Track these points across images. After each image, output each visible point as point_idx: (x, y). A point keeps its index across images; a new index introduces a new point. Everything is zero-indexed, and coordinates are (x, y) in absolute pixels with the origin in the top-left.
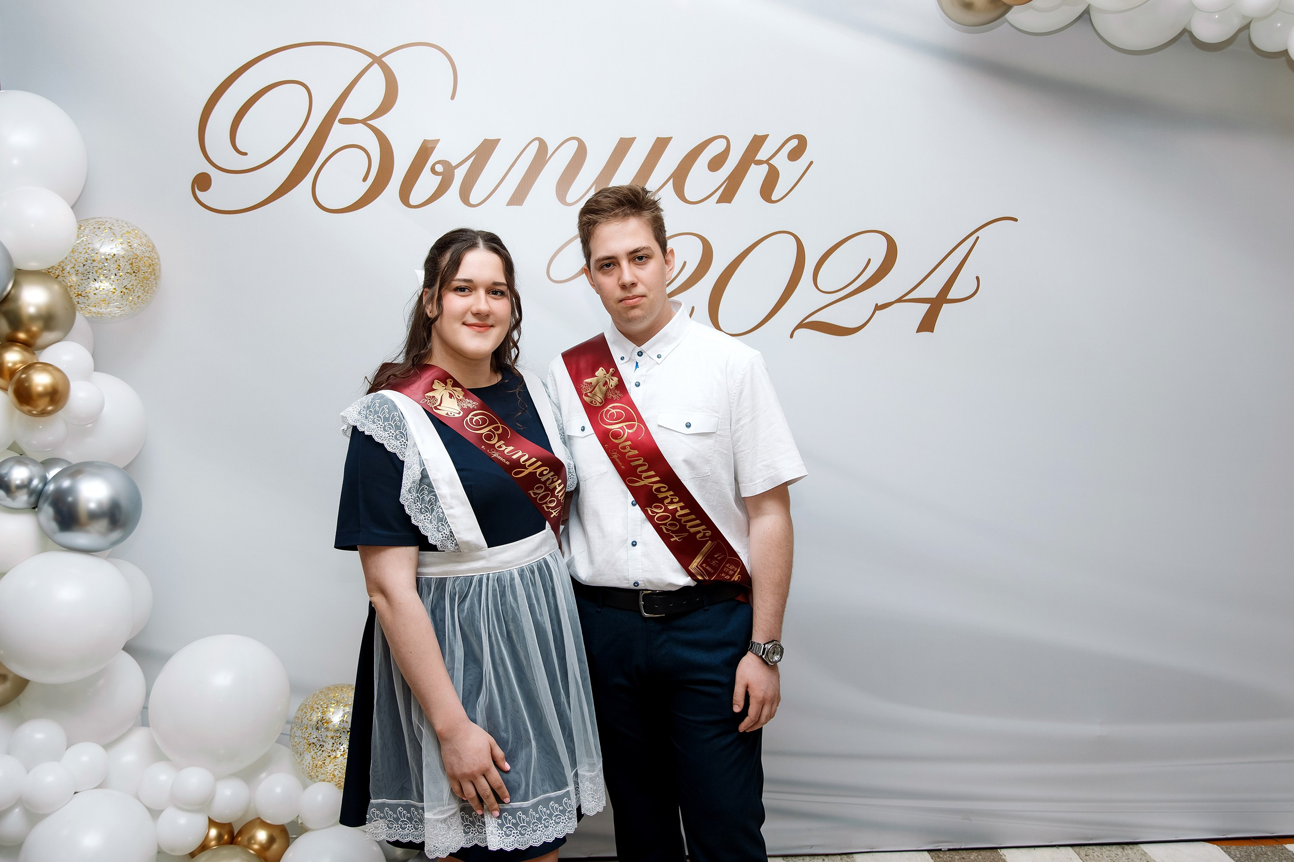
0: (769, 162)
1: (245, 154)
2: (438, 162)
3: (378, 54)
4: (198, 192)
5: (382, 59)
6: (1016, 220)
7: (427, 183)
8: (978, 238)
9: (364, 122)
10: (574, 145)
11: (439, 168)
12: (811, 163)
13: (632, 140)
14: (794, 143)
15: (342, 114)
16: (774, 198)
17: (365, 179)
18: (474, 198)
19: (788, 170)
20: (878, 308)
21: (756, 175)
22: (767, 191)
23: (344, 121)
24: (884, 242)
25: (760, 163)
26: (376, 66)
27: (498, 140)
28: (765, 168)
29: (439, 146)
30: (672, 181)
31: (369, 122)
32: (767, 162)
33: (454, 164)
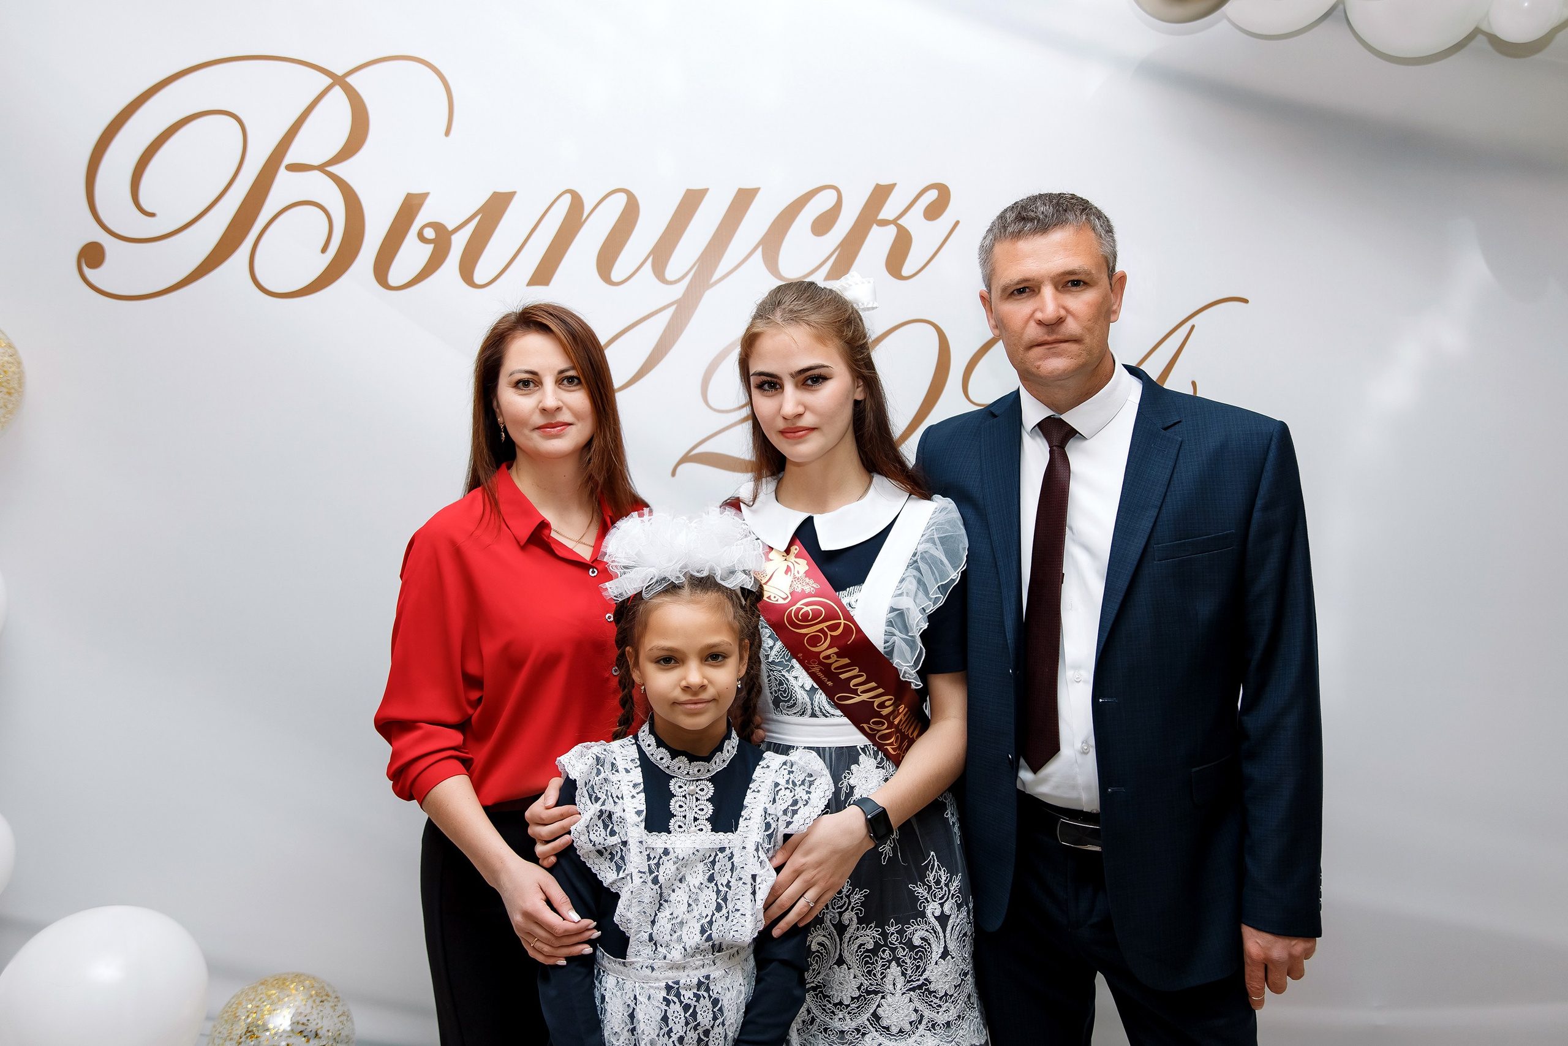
0: (898, 222)
1: (152, 215)
2: (429, 225)
3: (340, 73)
4: (86, 270)
5: (346, 79)
6: (1246, 301)
7: (412, 254)
8: (1193, 327)
9: (321, 168)
10: (621, 200)
11: (430, 233)
12: (957, 223)
13: (704, 192)
14: (933, 195)
15: (290, 158)
16: (905, 272)
17: (324, 250)
18: (480, 276)
19: (925, 234)
21: (880, 240)
22: (895, 262)
23: (294, 168)
25: (884, 223)
26: (337, 89)
27: (515, 193)
28: (892, 231)
29: (428, 202)
30: (760, 249)
31: (329, 169)
32: (894, 222)
33: (450, 228)
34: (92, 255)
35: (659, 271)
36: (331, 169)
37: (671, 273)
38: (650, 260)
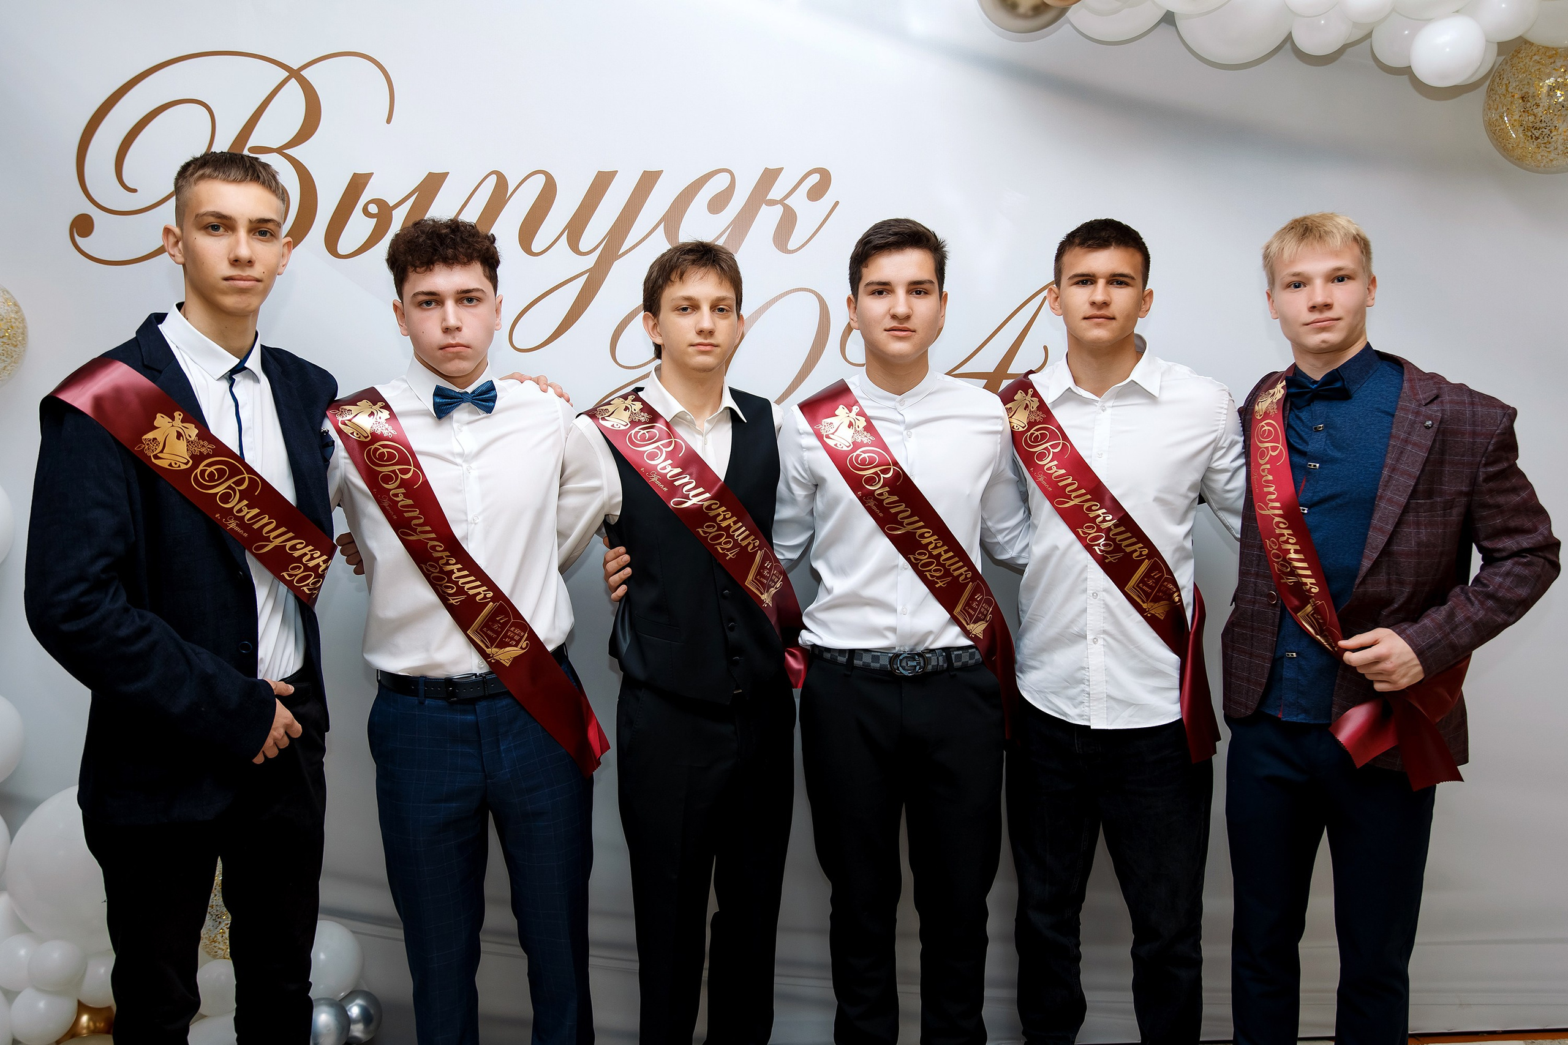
0: (785, 202)
1: (135, 191)
2: (372, 201)
3: (295, 66)
4: (78, 238)
5: (301, 73)
7: (359, 227)
9: (280, 151)
10: (539, 181)
11: (373, 209)
12: (837, 203)
13: (613, 174)
14: (815, 178)
15: (254, 140)
16: (791, 246)
19: (808, 213)
21: (768, 218)
22: (781, 238)
25: (773, 203)
26: (293, 81)
28: (778, 210)
29: (373, 181)
30: (661, 226)
31: (284, 151)
32: (781, 202)
33: (391, 205)
34: (82, 226)
35: (574, 245)
36: (287, 151)
37: (585, 244)
38: (566, 233)
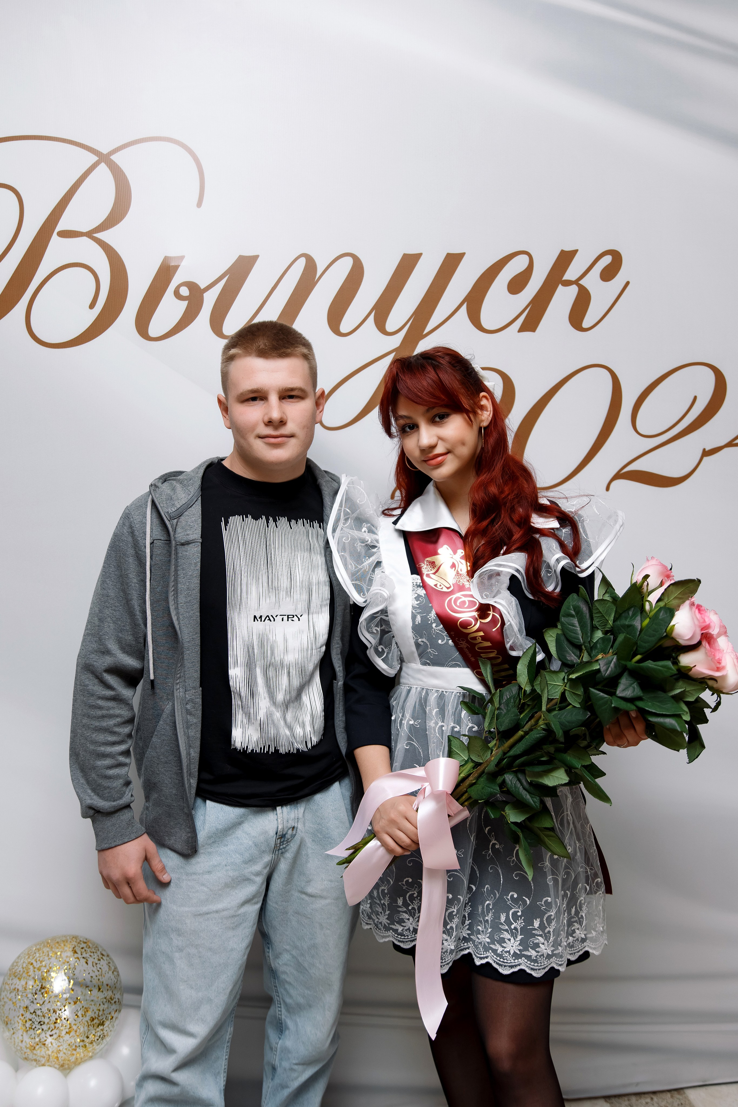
0: (580, 282)
2: (185, 284)
3: (105, 151)
5: (111, 157)
7: (169, 310)
9: (89, 235)
10: (347, 263)
11: (184, 291)
12: (627, 284)
13: (418, 256)
14: (608, 260)
15: (62, 225)
16: (585, 324)
17: (92, 306)
18: (227, 329)
19: (599, 294)
20: (706, 453)
21: (564, 298)
22: (577, 317)
23: (65, 234)
24: (710, 377)
25: (568, 283)
26: (103, 166)
27: (257, 256)
28: (574, 290)
29: (183, 264)
30: (465, 306)
31: (95, 235)
32: (576, 282)
33: (202, 287)
35: (381, 325)
36: (97, 235)
37: (391, 325)
38: (373, 314)
